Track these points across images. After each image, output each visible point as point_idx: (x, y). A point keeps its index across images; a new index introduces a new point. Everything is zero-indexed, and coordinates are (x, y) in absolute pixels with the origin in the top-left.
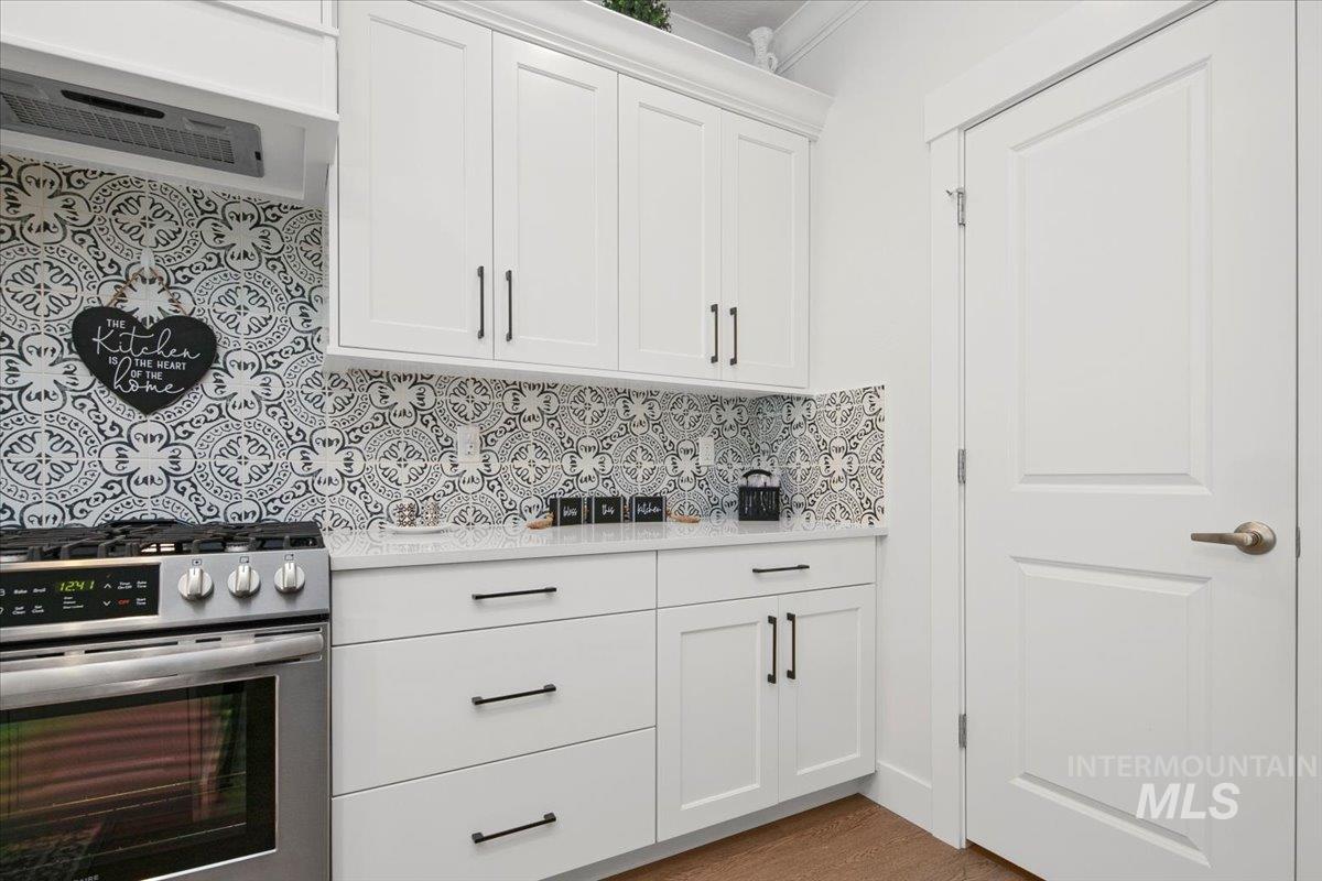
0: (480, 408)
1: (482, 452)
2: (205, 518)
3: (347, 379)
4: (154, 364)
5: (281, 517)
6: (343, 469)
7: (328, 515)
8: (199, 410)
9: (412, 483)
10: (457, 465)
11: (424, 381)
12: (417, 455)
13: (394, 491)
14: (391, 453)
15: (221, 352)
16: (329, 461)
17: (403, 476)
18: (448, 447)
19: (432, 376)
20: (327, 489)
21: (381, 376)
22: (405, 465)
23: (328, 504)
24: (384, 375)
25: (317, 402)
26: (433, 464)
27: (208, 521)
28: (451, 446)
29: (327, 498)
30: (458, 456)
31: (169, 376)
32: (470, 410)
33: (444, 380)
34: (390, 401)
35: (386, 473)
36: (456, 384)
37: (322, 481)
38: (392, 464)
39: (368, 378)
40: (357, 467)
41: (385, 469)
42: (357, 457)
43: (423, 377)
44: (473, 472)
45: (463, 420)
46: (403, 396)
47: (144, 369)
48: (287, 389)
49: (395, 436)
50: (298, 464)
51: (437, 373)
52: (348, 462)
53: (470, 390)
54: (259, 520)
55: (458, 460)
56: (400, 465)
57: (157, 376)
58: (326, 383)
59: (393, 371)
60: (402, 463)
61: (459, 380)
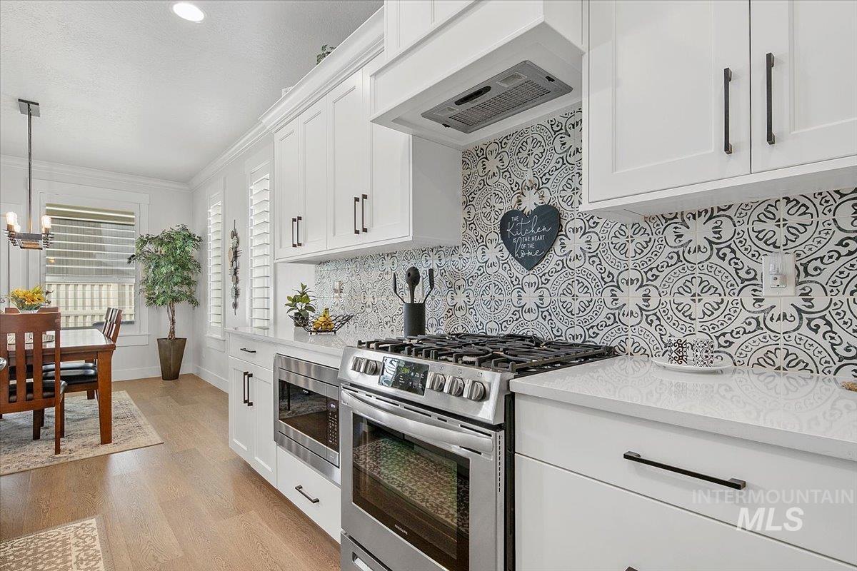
0: (794, 232)
1: (798, 284)
2: (556, 336)
3: (646, 226)
4: (531, 239)
5: (597, 341)
6: (642, 304)
7: (630, 342)
8: (552, 265)
9: (707, 318)
10: (762, 300)
11: (721, 213)
12: (712, 290)
13: (687, 325)
14: (685, 288)
15: (564, 223)
16: (631, 298)
17: (697, 310)
18: (751, 280)
19: (730, 206)
20: (631, 321)
21: (675, 217)
22: (700, 300)
23: (630, 333)
24: (679, 216)
25: (623, 249)
26: (731, 299)
27: (557, 338)
28: (754, 278)
29: (629, 328)
30: (763, 290)
31: (538, 244)
32: (781, 234)
33: (745, 207)
34: (684, 240)
35: (680, 308)
36: (761, 209)
37: (626, 313)
38: (686, 299)
39: (663, 221)
40: (653, 303)
41: (679, 304)
42: (654, 293)
43: (719, 209)
44: (784, 306)
45: (771, 248)
46: (699, 232)
47: (526, 243)
48: (602, 242)
49: (689, 272)
50: (609, 300)
51: (736, 201)
52: (646, 298)
53: (782, 212)
54: (584, 341)
55: (762, 295)
56: (694, 300)
57: (532, 246)
58: (629, 232)
59: (687, 209)
60: (697, 298)
61: (765, 205)
